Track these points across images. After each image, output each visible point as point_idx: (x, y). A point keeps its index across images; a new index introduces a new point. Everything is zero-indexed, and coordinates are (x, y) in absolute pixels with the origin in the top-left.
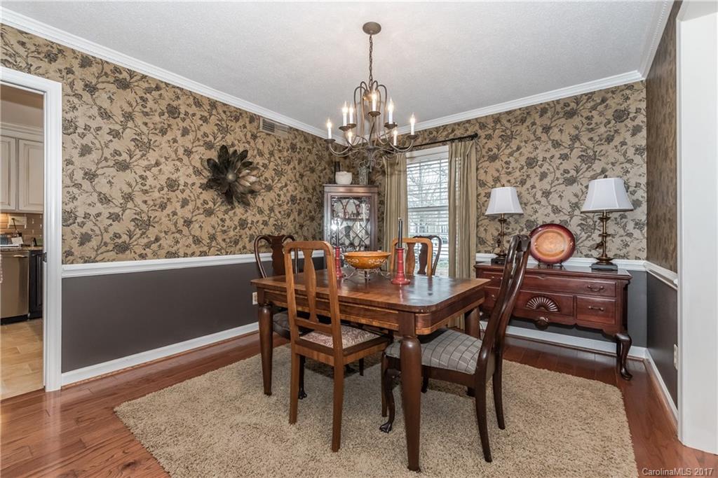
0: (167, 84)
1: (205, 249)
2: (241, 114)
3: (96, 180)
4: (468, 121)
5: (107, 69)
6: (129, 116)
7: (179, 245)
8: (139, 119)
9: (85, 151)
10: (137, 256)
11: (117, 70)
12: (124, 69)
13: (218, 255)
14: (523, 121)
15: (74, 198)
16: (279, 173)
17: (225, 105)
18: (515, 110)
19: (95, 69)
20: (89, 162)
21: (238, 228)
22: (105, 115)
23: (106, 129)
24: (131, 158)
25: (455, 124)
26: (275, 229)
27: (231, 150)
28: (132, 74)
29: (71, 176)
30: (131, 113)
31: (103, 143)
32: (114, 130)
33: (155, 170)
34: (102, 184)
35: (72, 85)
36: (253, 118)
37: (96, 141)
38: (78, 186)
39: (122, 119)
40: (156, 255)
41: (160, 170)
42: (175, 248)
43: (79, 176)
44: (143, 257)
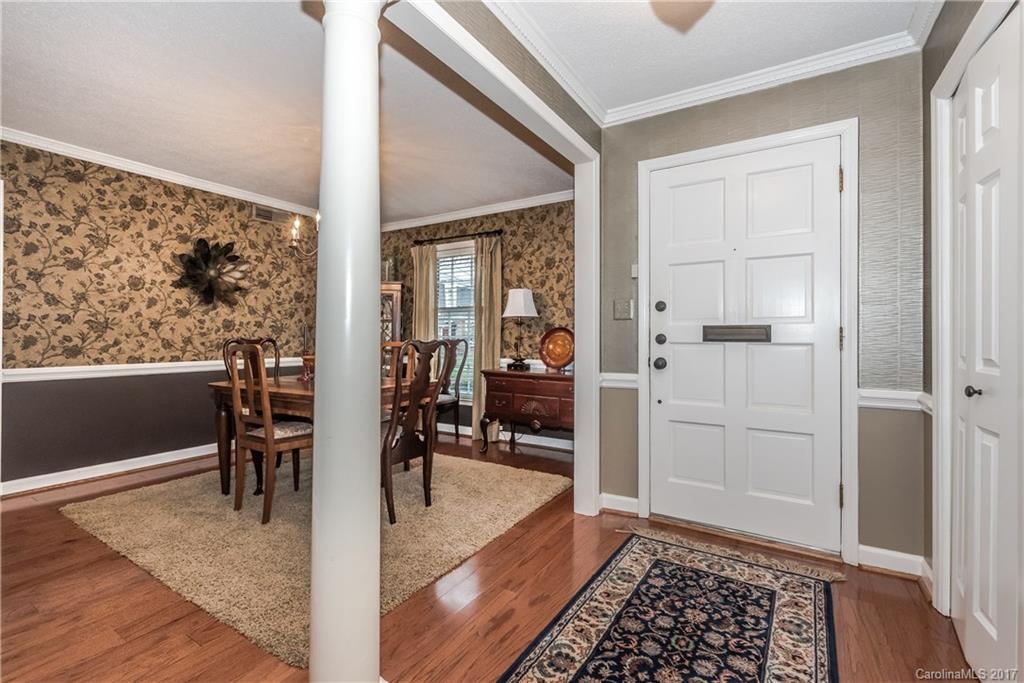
0: (130, 174)
1: (178, 353)
2: (226, 202)
3: (43, 280)
4: (496, 215)
5: (57, 162)
6: (82, 211)
7: (143, 350)
8: (95, 214)
9: (30, 249)
10: (91, 361)
11: (69, 161)
12: (78, 161)
13: (195, 360)
14: (543, 219)
15: (17, 300)
16: (279, 267)
17: (205, 192)
18: (537, 207)
19: (42, 163)
20: (35, 261)
21: (222, 330)
22: (54, 210)
23: (55, 225)
24: (85, 255)
25: (483, 217)
26: (273, 331)
27: (212, 243)
28: (86, 165)
29: (13, 276)
30: (85, 207)
31: (51, 241)
32: (64, 227)
33: (114, 268)
34: (49, 285)
35: (15, 181)
36: (242, 205)
37: (43, 239)
38: (22, 287)
39: (75, 214)
40: (114, 360)
41: (121, 268)
42: (139, 352)
43: (22, 276)
44: (98, 361)
